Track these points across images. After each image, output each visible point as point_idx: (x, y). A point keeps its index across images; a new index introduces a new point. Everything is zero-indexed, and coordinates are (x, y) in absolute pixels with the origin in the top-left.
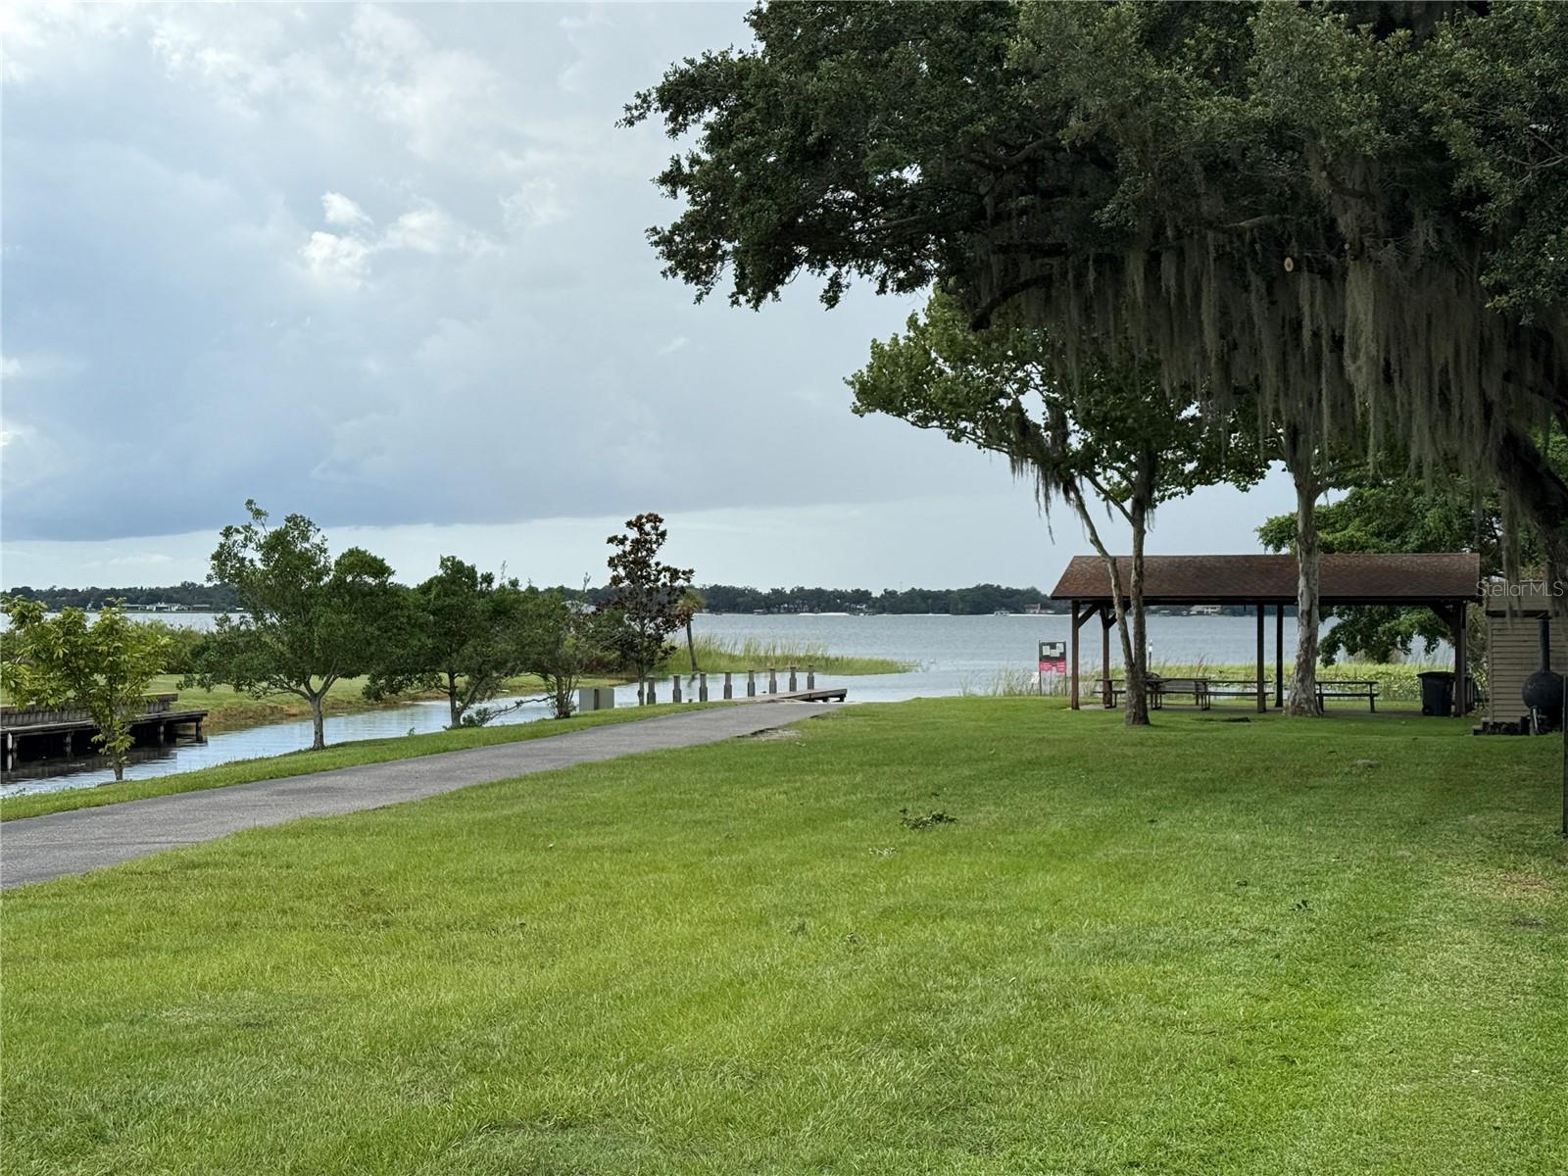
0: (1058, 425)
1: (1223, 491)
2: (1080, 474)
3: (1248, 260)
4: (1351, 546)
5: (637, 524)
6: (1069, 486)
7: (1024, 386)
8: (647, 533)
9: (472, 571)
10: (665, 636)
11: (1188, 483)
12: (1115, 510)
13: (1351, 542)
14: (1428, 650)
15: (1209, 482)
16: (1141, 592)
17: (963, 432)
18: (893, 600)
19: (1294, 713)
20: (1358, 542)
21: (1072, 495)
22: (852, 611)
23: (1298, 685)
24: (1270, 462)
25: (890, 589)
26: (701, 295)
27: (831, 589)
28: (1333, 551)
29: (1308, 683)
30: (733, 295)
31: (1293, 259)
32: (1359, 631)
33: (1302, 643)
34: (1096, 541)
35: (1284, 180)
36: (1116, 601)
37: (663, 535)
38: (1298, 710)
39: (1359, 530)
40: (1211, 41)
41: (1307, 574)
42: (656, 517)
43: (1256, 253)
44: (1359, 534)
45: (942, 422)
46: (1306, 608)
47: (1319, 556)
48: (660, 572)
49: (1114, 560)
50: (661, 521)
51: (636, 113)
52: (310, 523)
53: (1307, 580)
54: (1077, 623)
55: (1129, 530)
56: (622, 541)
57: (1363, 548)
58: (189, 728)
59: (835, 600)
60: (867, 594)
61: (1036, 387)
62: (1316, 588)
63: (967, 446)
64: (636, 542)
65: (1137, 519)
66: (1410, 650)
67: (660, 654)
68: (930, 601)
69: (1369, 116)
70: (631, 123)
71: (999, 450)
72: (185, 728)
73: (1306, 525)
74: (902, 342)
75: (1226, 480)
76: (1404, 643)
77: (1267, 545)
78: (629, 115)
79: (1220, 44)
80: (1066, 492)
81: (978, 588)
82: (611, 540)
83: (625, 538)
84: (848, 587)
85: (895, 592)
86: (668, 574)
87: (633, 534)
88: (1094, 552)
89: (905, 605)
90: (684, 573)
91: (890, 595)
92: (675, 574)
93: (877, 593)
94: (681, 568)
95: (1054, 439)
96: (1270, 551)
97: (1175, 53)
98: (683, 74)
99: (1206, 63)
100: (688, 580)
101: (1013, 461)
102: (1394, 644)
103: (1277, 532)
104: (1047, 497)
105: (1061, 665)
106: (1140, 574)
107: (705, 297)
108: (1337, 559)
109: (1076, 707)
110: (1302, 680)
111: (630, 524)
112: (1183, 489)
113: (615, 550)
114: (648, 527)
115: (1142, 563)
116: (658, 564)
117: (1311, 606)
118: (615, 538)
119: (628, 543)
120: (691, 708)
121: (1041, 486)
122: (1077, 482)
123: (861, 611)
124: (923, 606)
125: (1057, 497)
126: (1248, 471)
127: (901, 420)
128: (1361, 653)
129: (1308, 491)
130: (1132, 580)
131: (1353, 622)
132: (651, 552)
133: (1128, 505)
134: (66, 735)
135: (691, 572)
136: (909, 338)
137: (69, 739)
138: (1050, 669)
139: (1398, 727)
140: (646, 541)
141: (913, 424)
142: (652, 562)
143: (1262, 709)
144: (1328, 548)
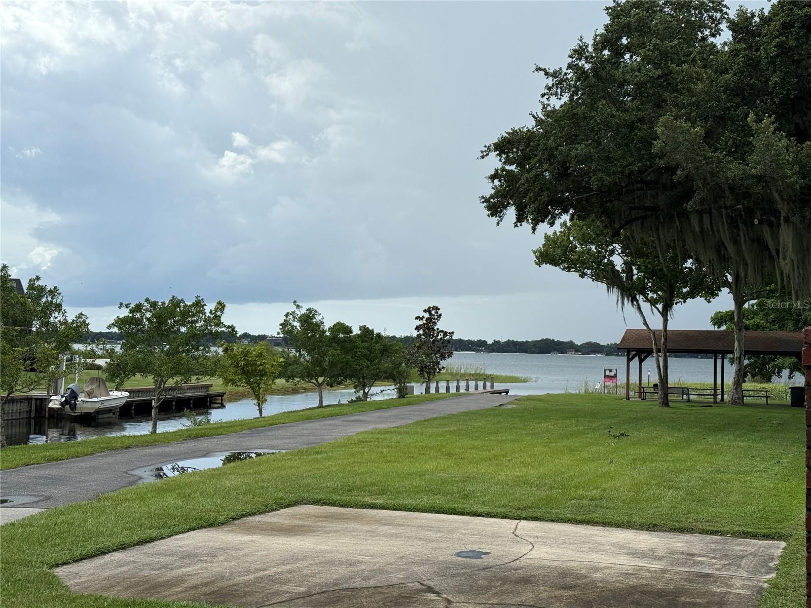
0: (629, 272)
1: (699, 301)
2: (639, 294)
3: (738, 217)
4: (758, 327)
5: (428, 311)
6: (633, 299)
7: (612, 253)
8: (433, 313)
9: (372, 331)
10: (441, 362)
11: (685, 297)
12: (655, 310)
13: (758, 325)
14: (790, 378)
15: (693, 297)
16: (666, 347)
17: (586, 274)
18: (498, 346)
19: (732, 404)
20: (761, 326)
21: (635, 303)
22: (478, 351)
23: (734, 391)
24: (722, 289)
25: (497, 340)
26: (499, 222)
27: (466, 339)
28: (749, 329)
29: (739, 390)
30: (515, 223)
31: (758, 220)
32: (758, 367)
33: (736, 372)
34: (646, 324)
35: (759, 193)
36: (654, 351)
37: (440, 315)
38: (734, 402)
39: (762, 320)
40: (731, 138)
41: (739, 341)
42: (437, 307)
43: (742, 215)
44: (762, 322)
45: (576, 269)
46: (738, 356)
47: (744, 332)
48: (438, 333)
49: (654, 332)
50: (439, 309)
51: (485, 154)
52: (316, 311)
53: (739, 343)
54: (629, 360)
55: (661, 319)
56: (422, 319)
57: (764, 328)
58: (217, 400)
59: (468, 345)
60: (485, 342)
61: (619, 254)
62: (743, 347)
63: (587, 280)
64: (427, 319)
65: (664, 313)
66: (781, 376)
67: (438, 370)
68: (518, 347)
69: (795, 174)
70: (483, 157)
71: (602, 282)
72: (215, 400)
73: (738, 318)
74: (558, 234)
75: (701, 297)
76: (778, 373)
77: (714, 325)
78: (482, 154)
79: (734, 139)
80: (632, 302)
81: (542, 340)
82: (417, 318)
83: (423, 317)
84: (475, 338)
85: (499, 341)
86: (442, 334)
87: (427, 315)
88: (644, 328)
89: (505, 348)
90: (450, 333)
91: (496, 343)
92: (445, 334)
93: (490, 342)
94: (448, 331)
95: (627, 277)
96: (716, 329)
97: (716, 142)
98: (505, 138)
99: (729, 146)
100: (451, 336)
101: (608, 288)
102: (774, 374)
103: (719, 319)
104: (623, 304)
105: (614, 380)
106: (666, 339)
107: (500, 223)
108: (751, 333)
109: (628, 399)
110: (736, 389)
111: (425, 311)
112: (682, 300)
113: (419, 323)
114: (433, 312)
115: (666, 334)
116: (438, 329)
117: (741, 355)
118: (419, 317)
119: (424, 319)
120: (454, 395)
121: (620, 298)
122: (638, 297)
123: (482, 351)
124: (514, 349)
125: (628, 304)
126: (711, 293)
127: (557, 268)
128: (758, 377)
129: (739, 302)
130: (662, 343)
131: (754, 362)
132: (435, 323)
133: (660, 306)
134: (172, 401)
135: (453, 333)
136: (561, 232)
137: (174, 403)
138: (609, 382)
139: (781, 411)
140: (432, 318)
141: (562, 270)
142: (435, 328)
143: (715, 402)
144: (747, 328)
